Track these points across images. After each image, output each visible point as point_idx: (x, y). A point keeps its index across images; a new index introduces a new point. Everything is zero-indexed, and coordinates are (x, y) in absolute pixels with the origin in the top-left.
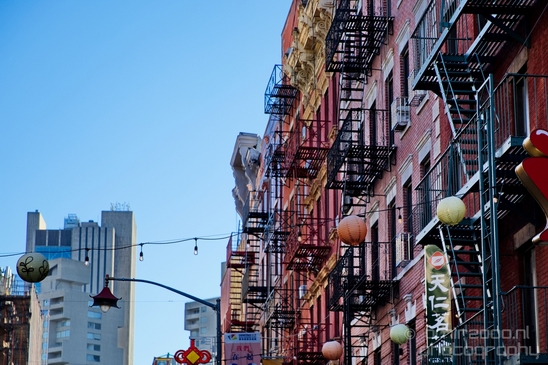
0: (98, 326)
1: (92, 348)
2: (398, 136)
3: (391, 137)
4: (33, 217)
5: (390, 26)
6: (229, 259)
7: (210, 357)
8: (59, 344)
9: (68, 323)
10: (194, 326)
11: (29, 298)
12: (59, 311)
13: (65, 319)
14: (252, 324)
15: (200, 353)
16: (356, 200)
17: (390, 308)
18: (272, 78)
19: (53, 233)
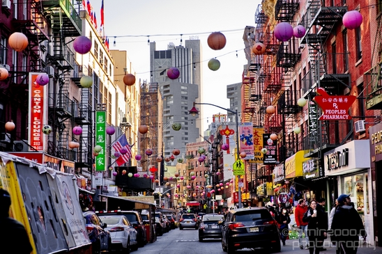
0: (186, 98)
1: (184, 108)
2: (302, 50)
3: (299, 51)
4: (153, 45)
5: (298, 6)
6: (243, 81)
7: (234, 133)
8: (169, 107)
9: (172, 97)
10: (232, 96)
11: (157, 93)
12: (168, 91)
13: (171, 95)
14: (254, 108)
15: (230, 131)
16: (289, 69)
17: (300, 114)
18: (258, 10)
19: (163, 52)
